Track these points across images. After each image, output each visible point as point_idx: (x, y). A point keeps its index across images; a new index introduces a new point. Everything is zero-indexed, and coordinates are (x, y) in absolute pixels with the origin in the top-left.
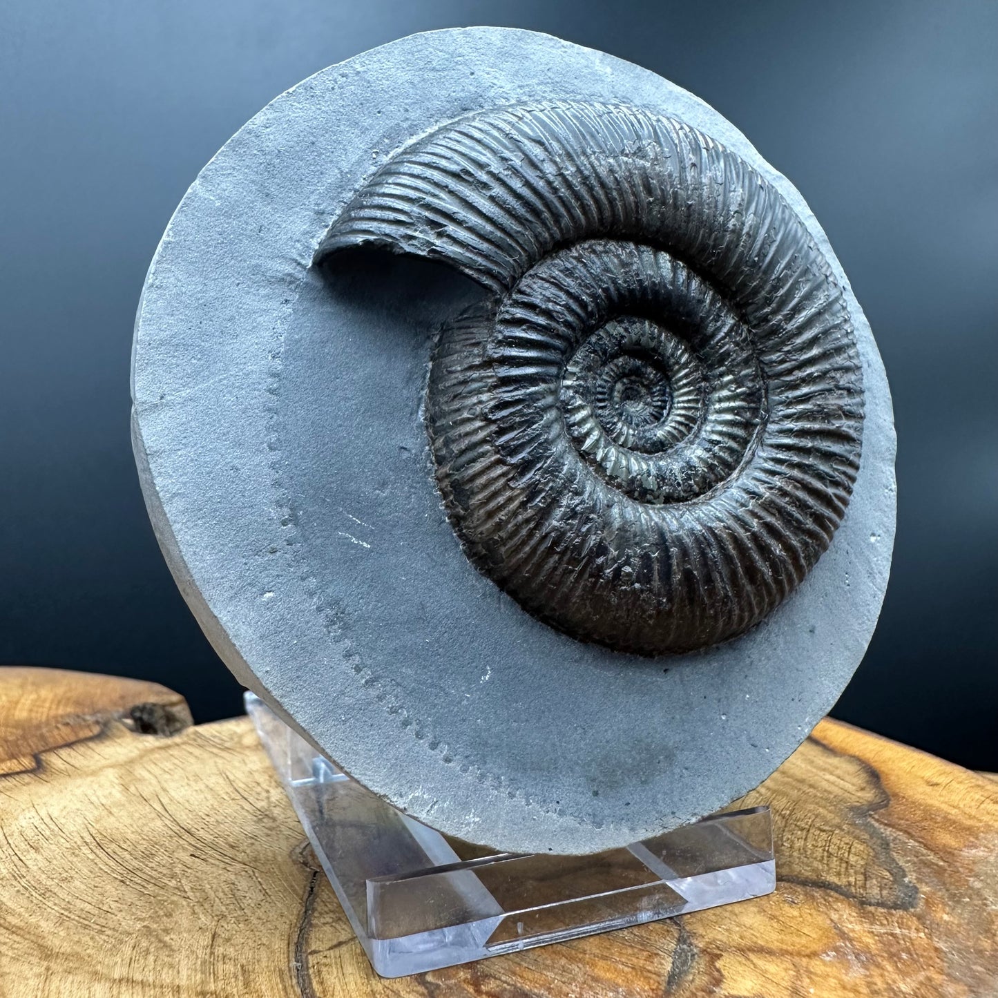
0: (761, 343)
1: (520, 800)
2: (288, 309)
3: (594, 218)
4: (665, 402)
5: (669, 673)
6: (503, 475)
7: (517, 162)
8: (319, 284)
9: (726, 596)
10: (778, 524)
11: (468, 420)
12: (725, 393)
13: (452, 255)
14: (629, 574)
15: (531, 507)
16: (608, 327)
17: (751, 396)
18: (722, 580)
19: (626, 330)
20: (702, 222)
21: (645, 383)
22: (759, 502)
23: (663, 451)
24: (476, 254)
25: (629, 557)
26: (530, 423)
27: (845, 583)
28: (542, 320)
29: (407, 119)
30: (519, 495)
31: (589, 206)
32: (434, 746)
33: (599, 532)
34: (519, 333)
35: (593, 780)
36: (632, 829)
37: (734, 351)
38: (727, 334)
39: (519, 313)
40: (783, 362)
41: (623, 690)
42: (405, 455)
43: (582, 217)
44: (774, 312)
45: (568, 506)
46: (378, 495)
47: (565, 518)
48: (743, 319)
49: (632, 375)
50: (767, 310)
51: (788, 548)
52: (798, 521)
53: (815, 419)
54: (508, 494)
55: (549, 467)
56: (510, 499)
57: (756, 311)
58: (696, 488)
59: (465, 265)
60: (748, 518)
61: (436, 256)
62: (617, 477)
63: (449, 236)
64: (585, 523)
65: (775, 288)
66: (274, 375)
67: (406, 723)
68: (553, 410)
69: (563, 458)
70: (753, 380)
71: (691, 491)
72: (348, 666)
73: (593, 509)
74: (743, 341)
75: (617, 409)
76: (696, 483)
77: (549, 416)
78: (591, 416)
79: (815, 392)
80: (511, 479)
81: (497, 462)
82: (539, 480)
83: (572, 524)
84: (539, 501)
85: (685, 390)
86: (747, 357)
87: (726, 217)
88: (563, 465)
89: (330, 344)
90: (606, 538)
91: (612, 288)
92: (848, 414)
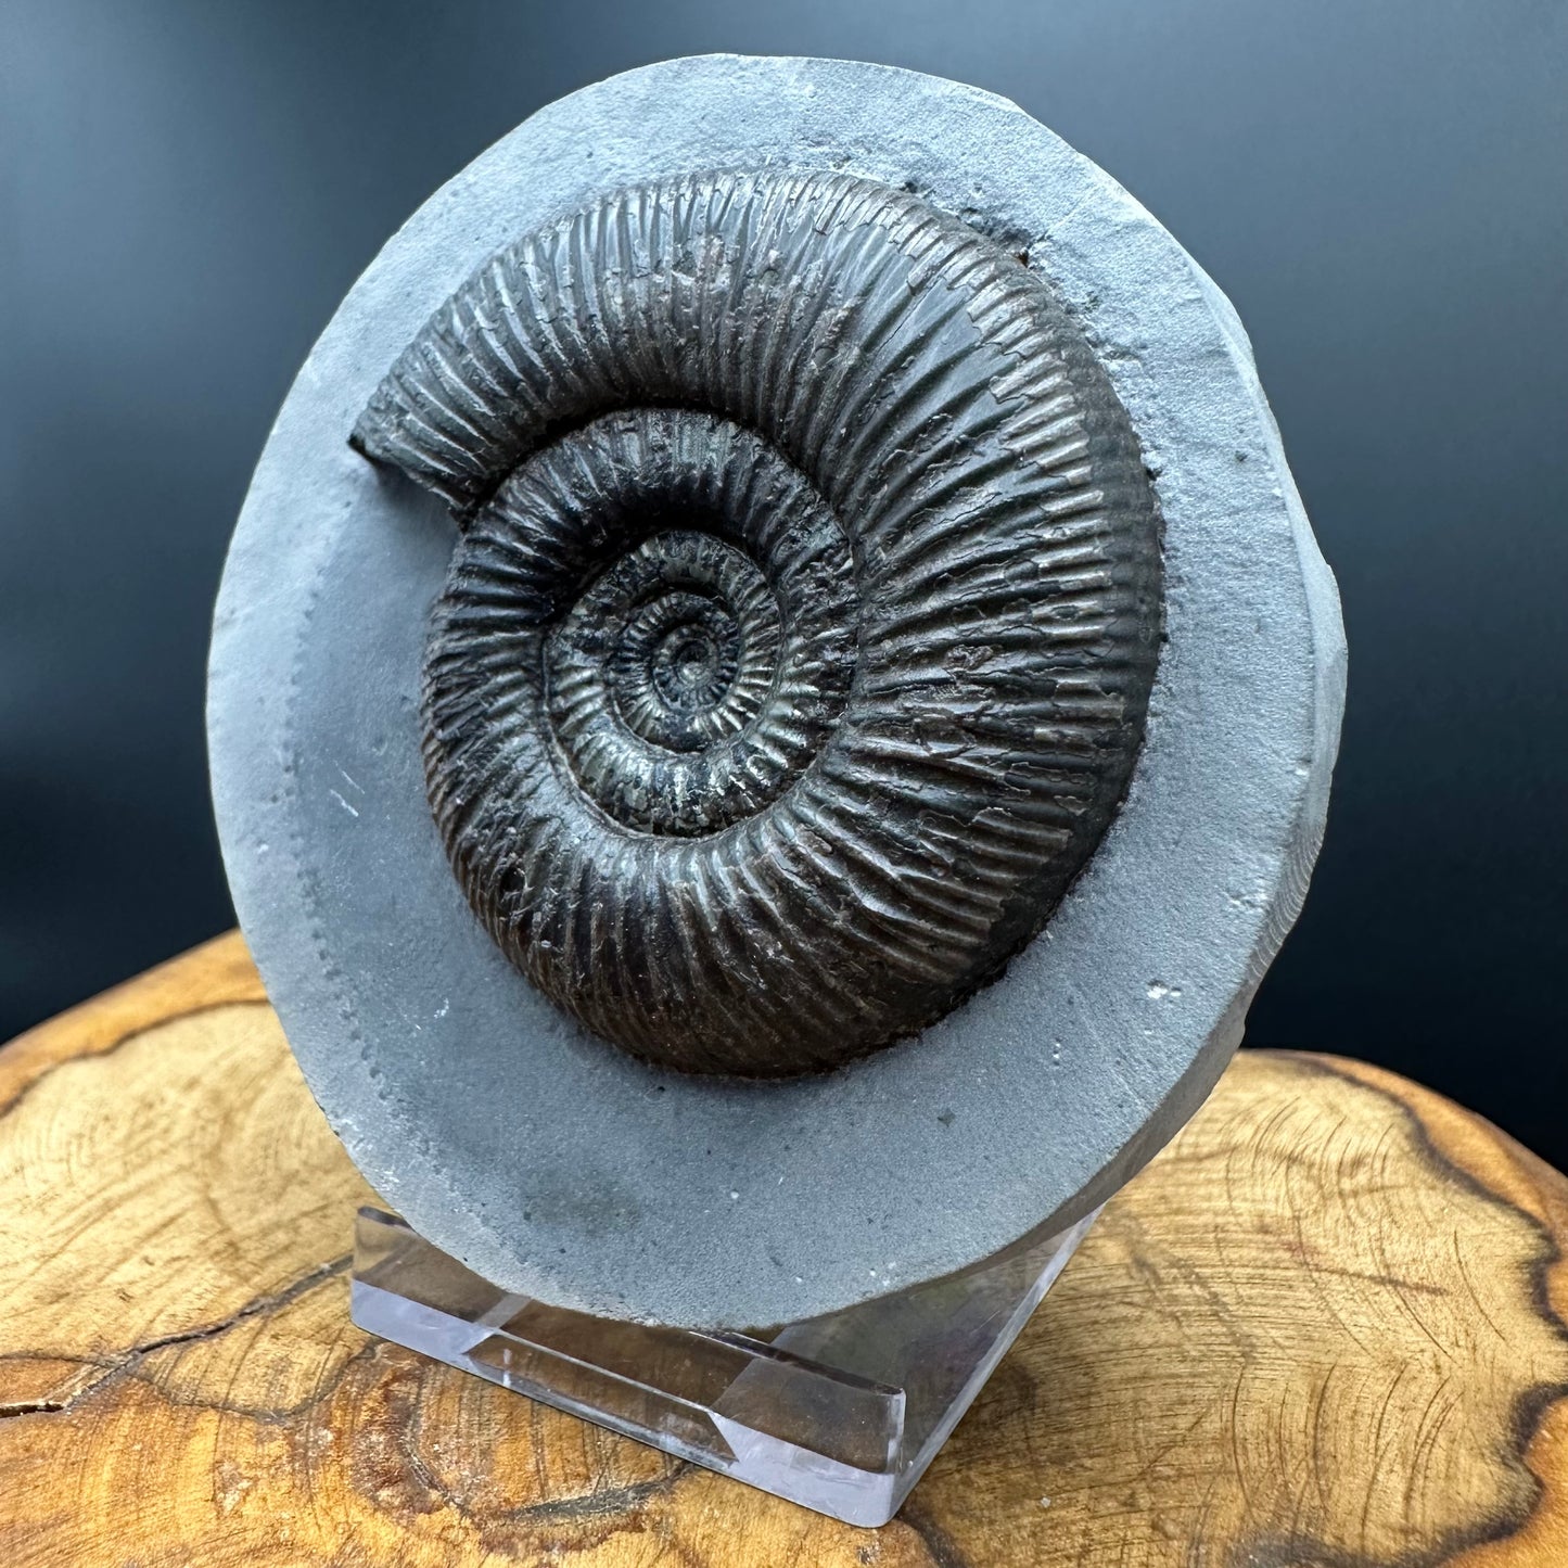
0: (858, 584)
1: (443, 1179)
2: (347, 514)
3: (597, 381)
5: (666, 1095)
6: (436, 752)
7: (510, 306)
9: (671, 997)
10: (775, 907)
12: (792, 667)
13: (399, 455)
14: (539, 923)
15: (452, 803)
16: (645, 549)
17: (828, 677)
18: (663, 972)
19: (668, 552)
21: (712, 636)
23: (695, 750)
24: (425, 450)
25: (543, 899)
26: (471, 686)
28: (508, 540)
30: (443, 783)
31: (588, 364)
32: (374, 1073)
33: (513, 855)
36: (562, 1288)
37: (811, 597)
42: (407, 707)
43: (579, 382)
44: (869, 529)
45: (487, 810)
46: (374, 753)
47: (482, 825)
49: (692, 622)
50: (863, 523)
51: (795, 953)
52: (816, 909)
53: (894, 735)
54: (438, 779)
55: (478, 751)
56: (439, 786)
57: (850, 526)
58: (704, 820)
59: (410, 467)
60: (728, 883)
62: (592, 780)
63: (405, 428)
64: (501, 838)
65: (874, 485)
66: (314, 595)
67: (355, 1036)
68: (511, 671)
69: (502, 741)
70: (842, 649)
71: (695, 822)
72: (314, 947)
73: (514, 821)
74: (840, 577)
75: (659, 675)
76: (704, 811)
77: (502, 679)
78: (590, 682)
79: (908, 684)
80: (440, 760)
81: (433, 734)
82: (463, 767)
83: (486, 836)
84: (459, 796)
85: (750, 654)
86: (840, 607)
87: (802, 360)
88: (498, 751)
89: (368, 559)
90: (521, 865)
91: (623, 488)
92: (986, 734)
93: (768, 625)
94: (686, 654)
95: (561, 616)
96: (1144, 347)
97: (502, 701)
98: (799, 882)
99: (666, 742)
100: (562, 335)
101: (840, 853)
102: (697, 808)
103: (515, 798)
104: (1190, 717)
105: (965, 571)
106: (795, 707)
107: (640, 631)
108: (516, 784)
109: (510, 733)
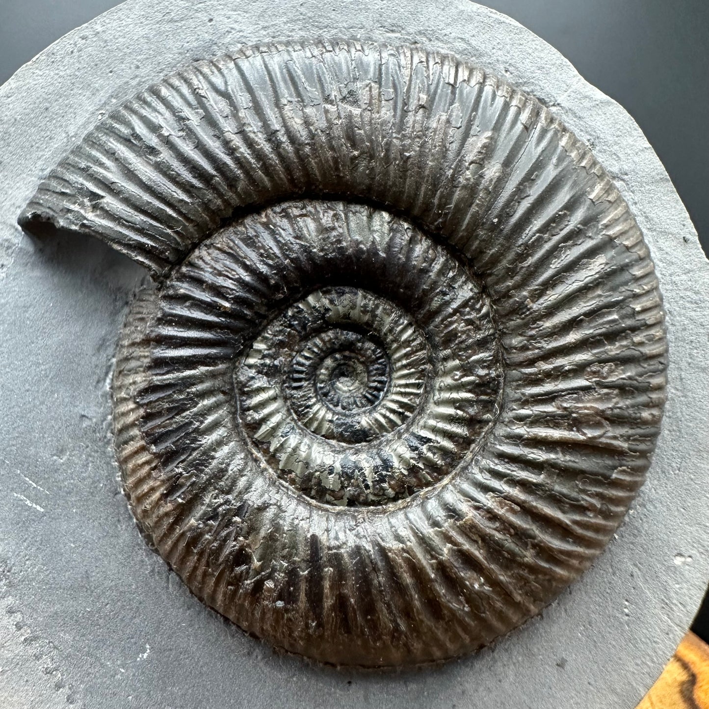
0: (503, 323)
3: (281, 179)
5: (353, 686)
6: (147, 463)
7: (194, 120)
8: (31, 249)
10: (478, 554)
11: (125, 400)
12: (448, 381)
13: (100, 230)
14: (270, 590)
15: (171, 502)
16: (311, 299)
17: (481, 387)
18: (391, 612)
19: (332, 302)
20: (423, 178)
21: (362, 360)
22: (458, 523)
23: (366, 441)
24: (128, 227)
25: (274, 570)
26: (180, 409)
27: (623, 612)
28: (206, 297)
29: (137, 76)
30: (159, 486)
31: (274, 166)
33: (241, 538)
34: (181, 311)
37: (463, 332)
38: (456, 311)
39: (184, 288)
40: (524, 348)
41: (294, 695)
42: (86, 423)
43: (266, 179)
44: (519, 287)
45: (209, 506)
46: (56, 461)
47: (206, 518)
48: (484, 290)
49: (345, 350)
50: (510, 283)
51: (492, 581)
52: (511, 552)
53: (557, 426)
54: (151, 483)
55: (195, 460)
56: (153, 489)
57: (497, 283)
58: (391, 492)
59: (113, 240)
60: (437, 541)
61: (87, 230)
62: (290, 472)
63: (102, 209)
64: (227, 526)
65: (522, 257)
67: (58, 686)
68: (214, 396)
69: (215, 450)
70: (489, 367)
71: (384, 494)
72: (10, 622)
73: (239, 511)
74: (481, 319)
75: (321, 388)
76: (391, 486)
77: (207, 402)
78: (274, 399)
79: (563, 391)
80: (154, 469)
81: (143, 449)
82: (181, 474)
83: (212, 526)
84: (179, 497)
85: (406, 372)
86: (484, 338)
87: (458, 171)
88: (213, 458)
89: (31, 309)
90: (249, 546)
91: (303, 258)
92: (616, 420)
93: (417, 351)
94: (339, 372)
95: (246, 351)
96: (626, 174)
97: (210, 419)
98: (498, 536)
99: (341, 438)
100: (250, 144)
101: (527, 511)
102: (385, 485)
103: (234, 493)
104: (679, 393)
105: (592, 314)
106: (457, 408)
107: (307, 358)
108: (234, 482)
109: (220, 443)
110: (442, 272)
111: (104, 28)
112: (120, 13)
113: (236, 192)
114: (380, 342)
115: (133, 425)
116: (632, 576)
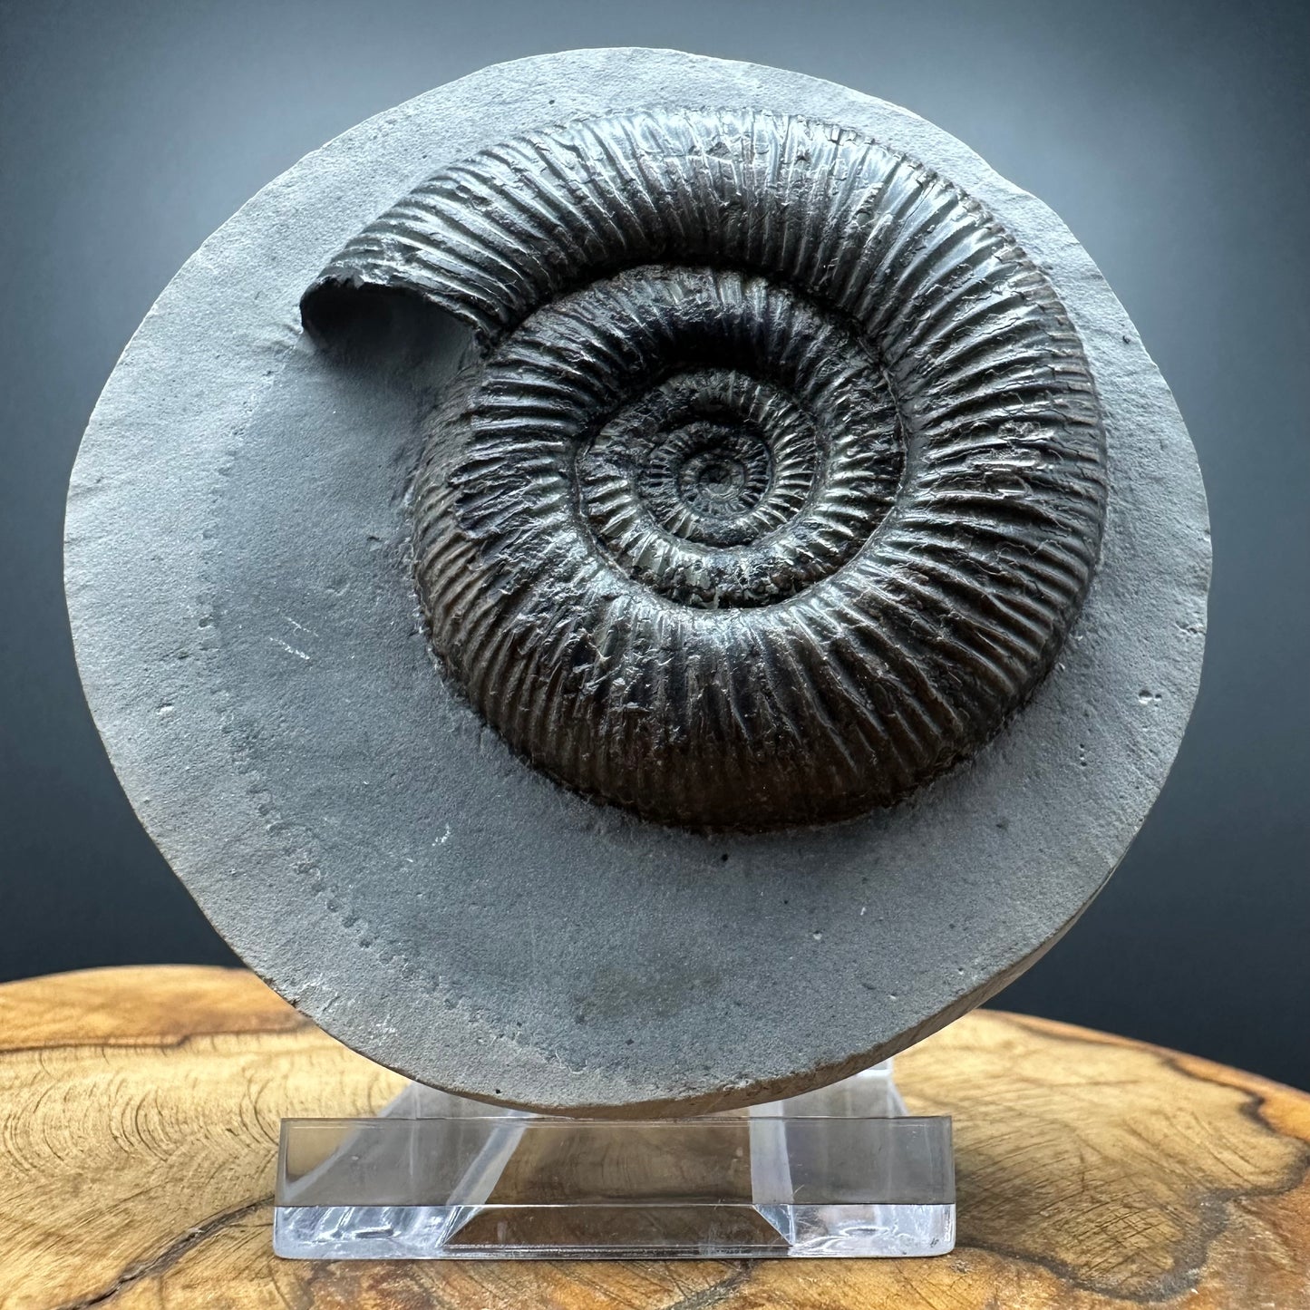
1: (461, 1013)
2: (269, 381)
4: (764, 482)
5: (729, 861)
6: (462, 555)
7: (535, 172)
8: (309, 350)
9: (781, 730)
10: (882, 632)
11: (435, 490)
12: (843, 460)
13: (415, 281)
14: (621, 688)
15: (491, 596)
16: (674, 382)
17: (883, 464)
19: (698, 382)
20: (803, 229)
21: (737, 457)
22: (855, 600)
23: (742, 544)
24: (450, 278)
25: (624, 666)
26: (508, 487)
27: (1078, 760)
28: (546, 361)
30: (477, 580)
32: (349, 922)
33: (583, 630)
34: (513, 377)
35: (579, 1000)
36: (634, 1082)
37: (857, 404)
38: (848, 381)
39: (517, 354)
40: (928, 409)
42: (375, 547)
43: (619, 232)
44: (919, 341)
45: (542, 595)
46: (330, 594)
47: (538, 610)
50: (908, 340)
51: (902, 669)
52: (919, 628)
53: (969, 486)
54: (466, 579)
55: (524, 544)
56: (469, 586)
57: (893, 344)
58: (774, 589)
59: (432, 292)
60: (832, 622)
61: (397, 283)
62: (647, 569)
63: (420, 260)
64: (564, 617)
65: (919, 310)
66: (230, 453)
67: (317, 889)
68: (549, 475)
69: (550, 534)
70: (889, 442)
71: (764, 592)
72: (252, 805)
73: (579, 600)
74: (878, 390)
75: (688, 490)
76: (773, 580)
77: (542, 481)
78: (626, 491)
79: (973, 449)
80: (470, 560)
81: (458, 539)
82: (505, 560)
83: (545, 619)
84: (504, 588)
85: (789, 462)
86: (882, 411)
87: (843, 219)
88: (548, 543)
89: (307, 418)
90: (593, 640)
91: (663, 321)
92: (1040, 484)
93: (804, 437)
94: (709, 475)
95: (592, 436)
97: (544, 501)
98: (902, 608)
99: (710, 540)
100: (601, 193)
101: (936, 579)
103: (576, 580)
105: (1005, 369)
106: (851, 489)
109: (556, 528)
110: (827, 341)
111: (416, 112)
112: (439, 96)
113: (582, 245)
114: (758, 434)
115: (445, 514)
116: (1086, 715)
